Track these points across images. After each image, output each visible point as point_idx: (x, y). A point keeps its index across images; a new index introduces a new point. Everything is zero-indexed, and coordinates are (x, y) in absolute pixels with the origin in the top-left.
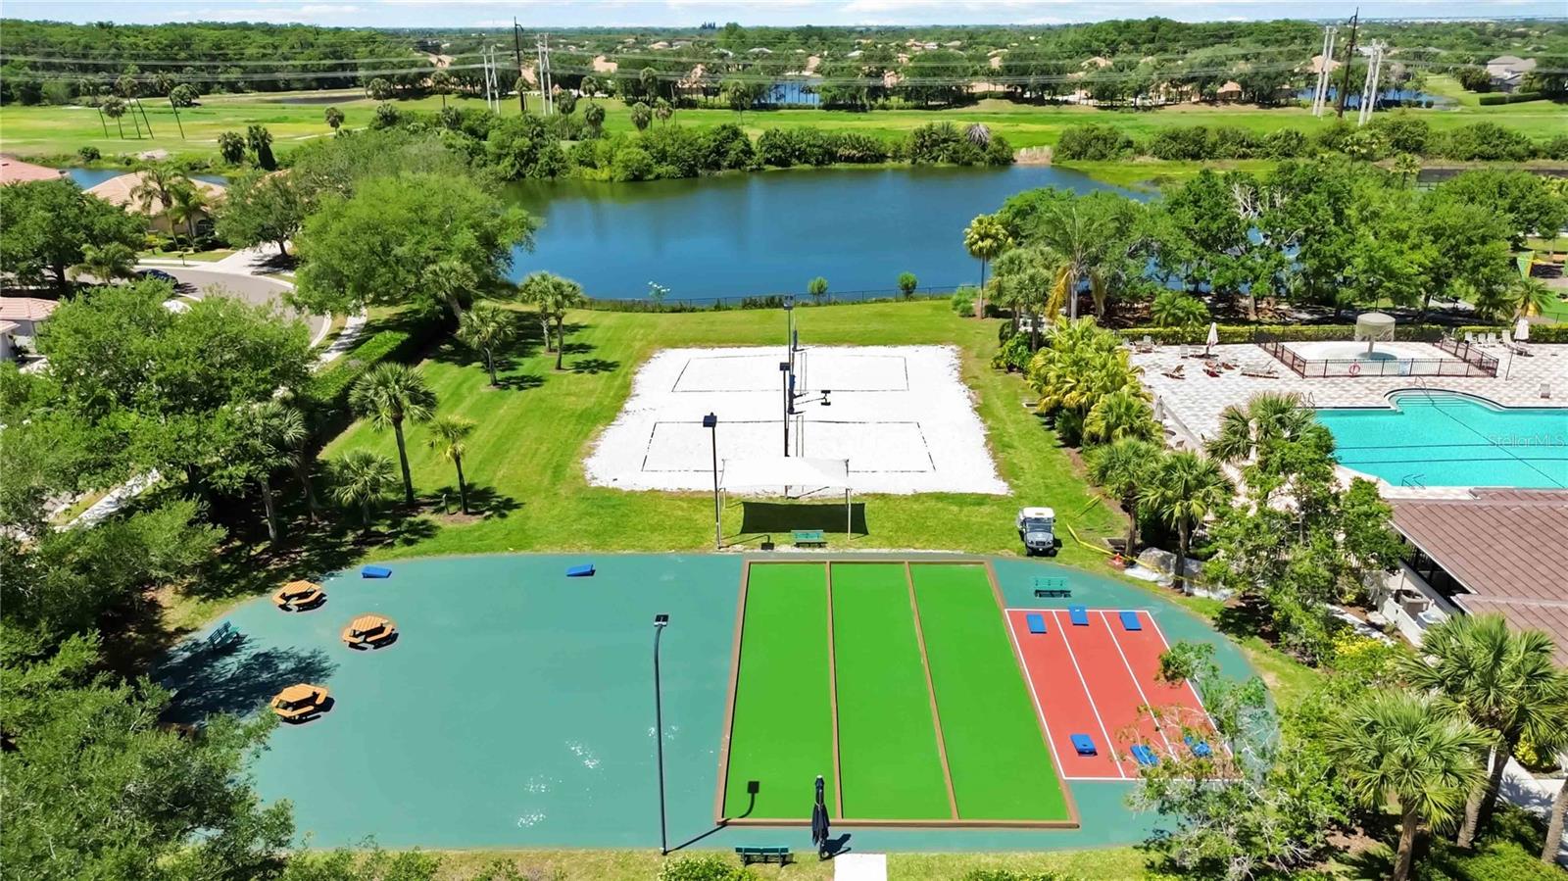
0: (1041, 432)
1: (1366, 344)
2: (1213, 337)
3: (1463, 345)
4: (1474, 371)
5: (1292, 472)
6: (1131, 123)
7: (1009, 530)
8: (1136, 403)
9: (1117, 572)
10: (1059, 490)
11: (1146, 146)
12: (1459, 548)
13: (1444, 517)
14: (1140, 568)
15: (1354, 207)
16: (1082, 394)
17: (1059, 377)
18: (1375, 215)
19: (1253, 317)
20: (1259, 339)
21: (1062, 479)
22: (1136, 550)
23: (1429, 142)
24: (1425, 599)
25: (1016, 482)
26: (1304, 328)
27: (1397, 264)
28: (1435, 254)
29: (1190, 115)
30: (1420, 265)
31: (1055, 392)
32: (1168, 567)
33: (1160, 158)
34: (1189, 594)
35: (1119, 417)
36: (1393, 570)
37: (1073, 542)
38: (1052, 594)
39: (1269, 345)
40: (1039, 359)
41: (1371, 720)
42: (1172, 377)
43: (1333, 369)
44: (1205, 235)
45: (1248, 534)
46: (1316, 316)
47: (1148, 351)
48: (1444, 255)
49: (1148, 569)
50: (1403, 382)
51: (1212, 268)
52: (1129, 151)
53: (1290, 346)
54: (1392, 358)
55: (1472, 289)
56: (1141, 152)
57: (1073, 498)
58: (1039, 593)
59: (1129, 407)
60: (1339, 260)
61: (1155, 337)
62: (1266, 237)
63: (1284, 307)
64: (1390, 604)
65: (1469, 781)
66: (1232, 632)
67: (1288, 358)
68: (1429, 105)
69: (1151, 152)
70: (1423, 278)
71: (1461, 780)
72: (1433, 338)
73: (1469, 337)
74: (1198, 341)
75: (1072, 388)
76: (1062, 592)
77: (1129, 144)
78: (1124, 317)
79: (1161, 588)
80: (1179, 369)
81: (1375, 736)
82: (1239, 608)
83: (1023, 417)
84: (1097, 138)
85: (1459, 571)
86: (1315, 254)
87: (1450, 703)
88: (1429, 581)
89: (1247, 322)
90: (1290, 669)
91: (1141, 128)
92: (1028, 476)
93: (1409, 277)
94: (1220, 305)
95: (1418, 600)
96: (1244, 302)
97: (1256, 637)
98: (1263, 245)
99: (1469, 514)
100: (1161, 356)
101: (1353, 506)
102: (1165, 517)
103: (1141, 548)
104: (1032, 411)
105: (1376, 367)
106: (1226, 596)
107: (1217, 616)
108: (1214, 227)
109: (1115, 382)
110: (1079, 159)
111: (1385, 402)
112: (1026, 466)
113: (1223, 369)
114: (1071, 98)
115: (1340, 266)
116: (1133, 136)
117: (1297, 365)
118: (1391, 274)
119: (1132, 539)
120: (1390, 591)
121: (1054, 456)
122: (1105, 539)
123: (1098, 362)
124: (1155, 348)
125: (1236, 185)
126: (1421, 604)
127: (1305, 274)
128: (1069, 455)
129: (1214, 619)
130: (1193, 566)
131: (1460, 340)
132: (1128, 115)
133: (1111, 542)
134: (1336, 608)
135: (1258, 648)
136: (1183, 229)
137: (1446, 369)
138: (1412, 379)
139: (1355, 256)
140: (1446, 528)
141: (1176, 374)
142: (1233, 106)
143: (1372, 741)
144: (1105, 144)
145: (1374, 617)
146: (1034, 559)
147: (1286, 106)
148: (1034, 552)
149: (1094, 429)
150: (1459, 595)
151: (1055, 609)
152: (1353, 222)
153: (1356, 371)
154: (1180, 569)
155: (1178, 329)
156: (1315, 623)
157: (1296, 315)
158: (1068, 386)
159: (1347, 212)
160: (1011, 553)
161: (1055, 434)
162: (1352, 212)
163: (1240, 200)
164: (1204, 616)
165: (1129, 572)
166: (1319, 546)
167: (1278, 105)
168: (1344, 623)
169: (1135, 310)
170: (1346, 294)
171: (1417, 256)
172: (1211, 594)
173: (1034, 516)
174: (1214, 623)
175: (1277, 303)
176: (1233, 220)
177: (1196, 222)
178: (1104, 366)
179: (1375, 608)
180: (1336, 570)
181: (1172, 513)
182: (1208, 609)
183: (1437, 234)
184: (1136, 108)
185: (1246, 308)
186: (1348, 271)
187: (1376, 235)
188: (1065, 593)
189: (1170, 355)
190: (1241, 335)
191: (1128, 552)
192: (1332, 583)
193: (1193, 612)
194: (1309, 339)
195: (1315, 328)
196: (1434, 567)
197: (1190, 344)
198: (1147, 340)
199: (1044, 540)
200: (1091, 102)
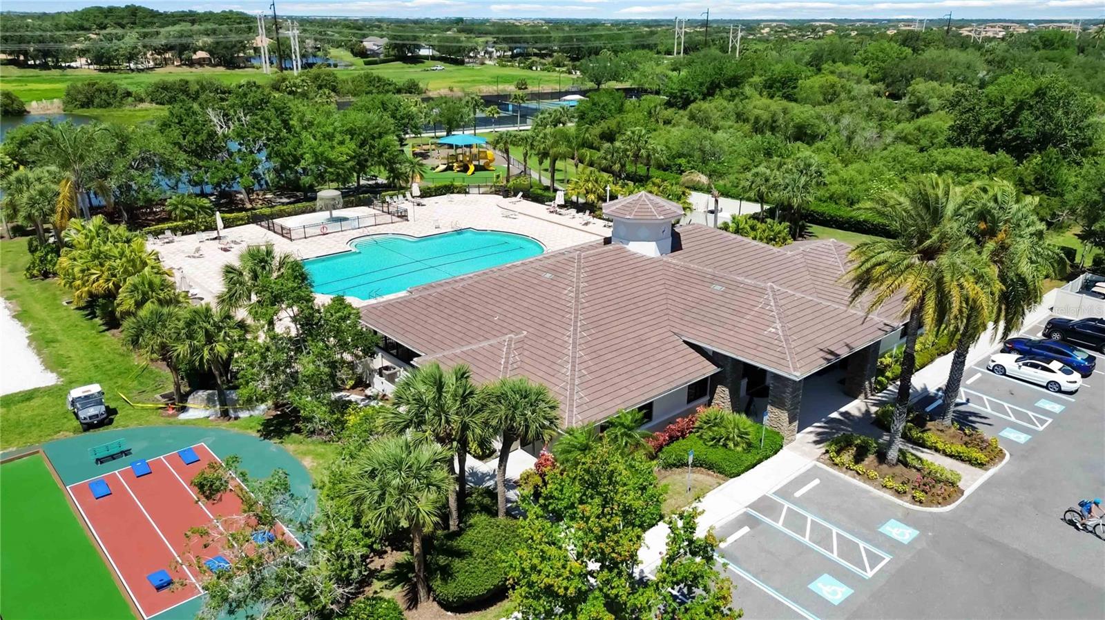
0: (85, 323)
1: (328, 212)
2: (220, 224)
3: (385, 205)
4: (395, 219)
5: (283, 301)
6: (129, 81)
7: (64, 414)
8: (157, 280)
9: (172, 420)
10: (109, 367)
11: (143, 96)
12: (409, 329)
13: (397, 311)
14: (191, 410)
15: (295, 119)
16: (108, 281)
17: (83, 271)
18: (311, 124)
19: (248, 206)
20: (256, 219)
21: (111, 356)
22: (184, 397)
23: (340, 86)
24: (398, 368)
25: (64, 370)
26: (285, 207)
27: (332, 155)
28: (354, 147)
29: (174, 73)
30: (347, 154)
31: (84, 284)
32: (214, 402)
33: (157, 103)
34: (236, 418)
35: (144, 294)
36: (373, 355)
37: (128, 407)
38: (113, 457)
39: (263, 223)
40: (64, 261)
41: (371, 468)
42: (194, 257)
43: (310, 231)
44: (194, 146)
45: (264, 358)
46: (292, 200)
47: (171, 242)
48: (360, 147)
49: (198, 409)
50: (356, 233)
51: (206, 172)
52: (130, 99)
53: (278, 221)
54: (345, 219)
55: (382, 168)
56: (142, 100)
57: (123, 370)
58: (100, 461)
59: (151, 284)
60: (294, 156)
61: (174, 230)
62: (240, 144)
63: (269, 196)
64: (377, 380)
65: (444, 486)
66: (274, 436)
67: (278, 229)
68: (336, 66)
69: (149, 99)
70: (351, 163)
71: (439, 487)
72: (368, 203)
73: (388, 199)
74: (211, 227)
75: (97, 280)
76: (122, 452)
77: (129, 94)
78: (146, 219)
79: (212, 421)
80: (198, 250)
81: (377, 479)
82: (276, 417)
83: (64, 314)
84: (99, 90)
85: (411, 343)
86: (278, 154)
87: (420, 435)
88: (397, 356)
89: (247, 210)
90: (321, 449)
91: (138, 84)
92: (76, 363)
93: (342, 163)
94: (222, 201)
95: (392, 371)
96: (240, 196)
97: (293, 434)
98: (240, 150)
99: (409, 305)
100: (183, 243)
101: (332, 315)
102: (197, 364)
103: (188, 394)
104: (73, 307)
105: (337, 226)
106: (263, 410)
107: (260, 428)
108: (199, 139)
109: (137, 265)
110: (89, 107)
111: (348, 248)
112: (72, 354)
113: (233, 245)
114: (73, 64)
115: (297, 162)
116: (131, 89)
117: (285, 233)
118: (330, 163)
119: (178, 389)
120: (375, 370)
121: (100, 339)
122: (158, 396)
123: (116, 252)
124: (175, 238)
125: (210, 110)
126: (396, 373)
127: (275, 170)
128: (113, 335)
129: (258, 431)
130: (234, 395)
131: (384, 202)
132: (124, 75)
133: (164, 396)
134: (343, 393)
135: (295, 442)
136: (175, 144)
137: (380, 220)
138: (361, 230)
139: (305, 153)
140: (397, 317)
141: (197, 255)
142: (207, 68)
143: (374, 484)
144: (108, 95)
145: (368, 392)
146: (91, 433)
147: (245, 67)
148: (89, 426)
149: (125, 307)
150: (415, 359)
151: (117, 471)
152: (297, 129)
153: (325, 231)
154: (223, 402)
155: (190, 221)
156: (324, 408)
157: (278, 200)
158: (94, 277)
159: (291, 122)
160: (67, 433)
161: (98, 321)
162: (294, 122)
163: (215, 120)
164: (249, 431)
165: (183, 416)
166: (316, 351)
167: (239, 67)
168: (350, 402)
169: (155, 213)
170: (306, 180)
171: (343, 149)
172: (252, 413)
173: (82, 395)
174: (259, 435)
175: (264, 194)
176: (212, 135)
177: (184, 139)
178: (122, 254)
179: (369, 385)
180: (333, 365)
181: (202, 358)
182: (253, 424)
183: (352, 132)
184: (133, 70)
185: (241, 200)
186: (303, 164)
187: (314, 137)
188: (126, 453)
189: (191, 241)
190: (242, 219)
191: (179, 401)
192: (332, 376)
193: (241, 431)
194: (290, 214)
195: (292, 206)
196: (397, 346)
197: (203, 231)
198: (168, 233)
199: (97, 412)
200: (91, 67)
